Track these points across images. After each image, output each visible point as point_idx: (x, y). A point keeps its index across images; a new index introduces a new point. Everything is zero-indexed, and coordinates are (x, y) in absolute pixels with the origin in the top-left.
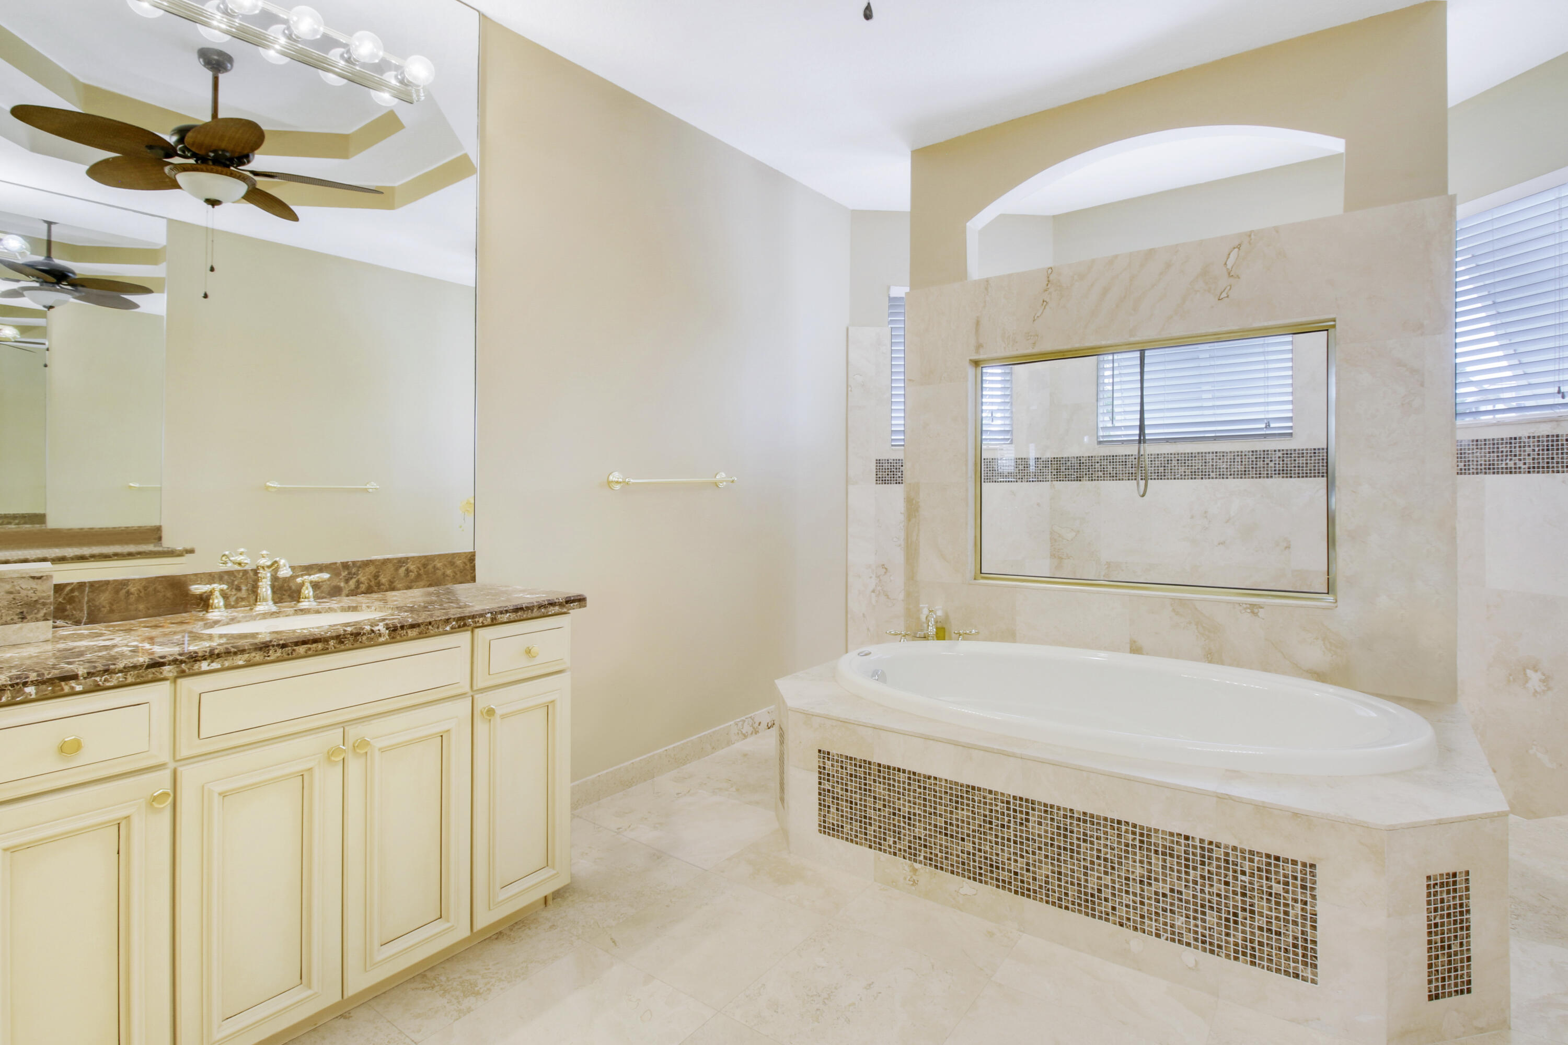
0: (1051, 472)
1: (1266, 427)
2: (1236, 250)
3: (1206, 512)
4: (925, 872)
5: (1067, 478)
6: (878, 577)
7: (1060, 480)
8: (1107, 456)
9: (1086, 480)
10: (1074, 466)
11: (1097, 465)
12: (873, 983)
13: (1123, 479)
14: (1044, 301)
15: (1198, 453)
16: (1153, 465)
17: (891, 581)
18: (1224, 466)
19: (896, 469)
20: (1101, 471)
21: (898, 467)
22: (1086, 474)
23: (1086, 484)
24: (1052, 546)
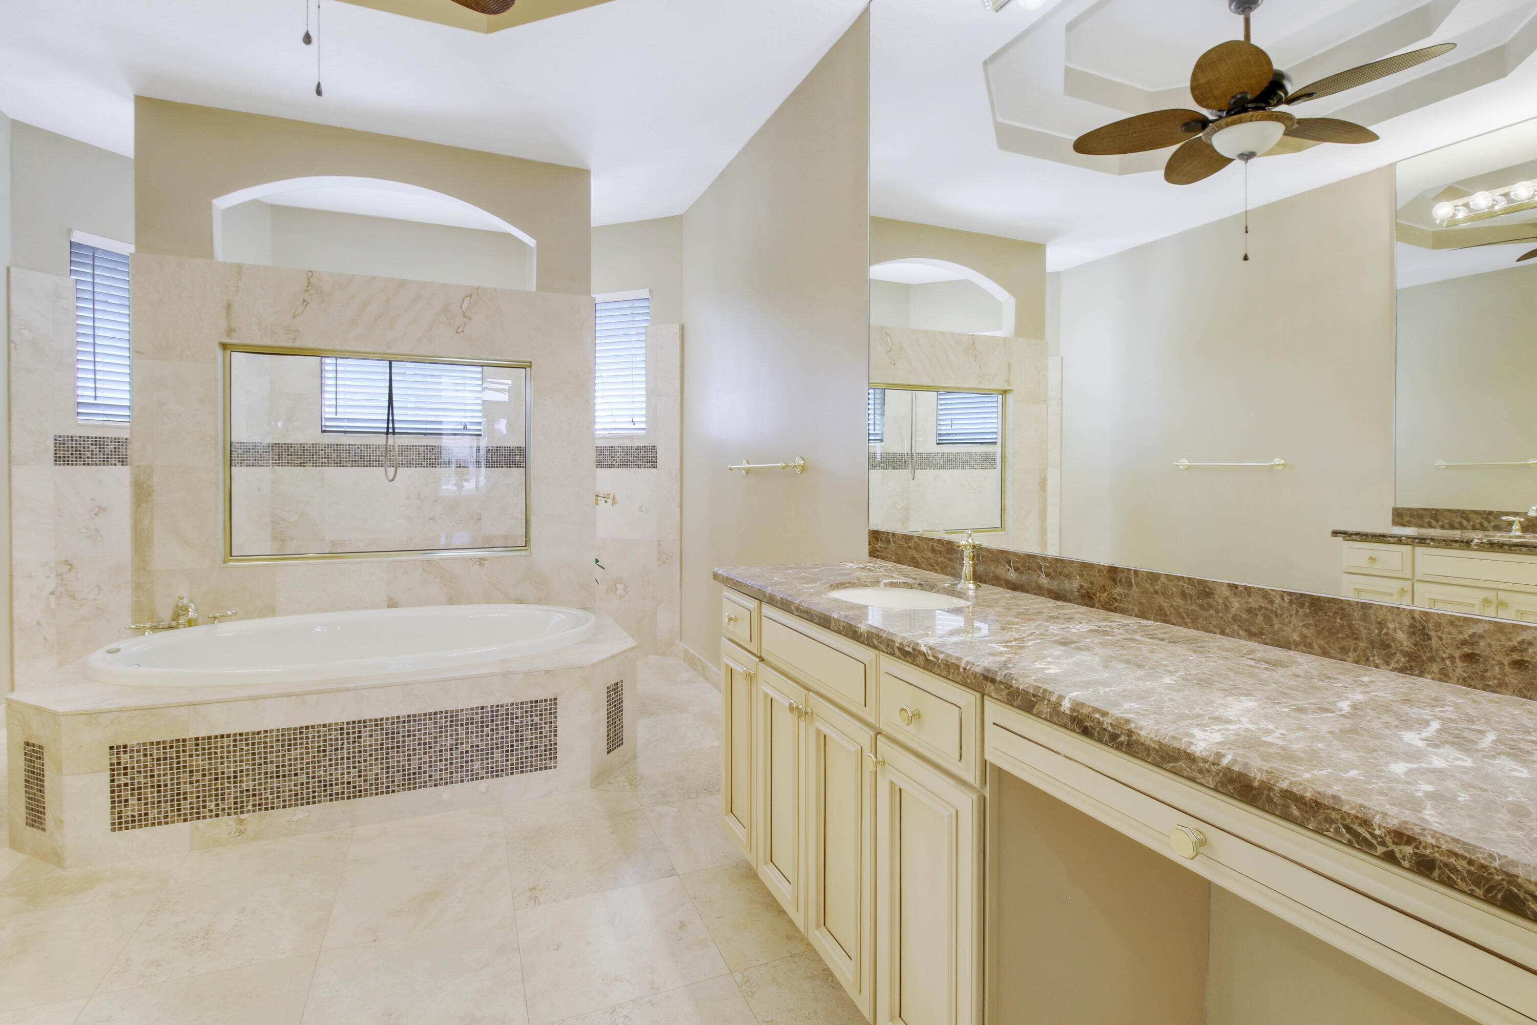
0: (272, 458)
1: (464, 429)
2: (468, 298)
3: (419, 494)
4: (252, 819)
5: (290, 463)
6: (59, 575)
7: (282, 466)
8: (331, 445)
9: (310, 466)
10: (297, 452)
11: (322, 453)
12: (244, 907)
13: (347, 466)
14: (304, 301)
15: (413, 446)
16: (375, 455)
17: (78, 579)
18: (434, 457)
19: (84, 448)
20: (325, 458)
21: (86, 446)
22: (310, 460)
23: (310, 470)
24: (273, 529)
